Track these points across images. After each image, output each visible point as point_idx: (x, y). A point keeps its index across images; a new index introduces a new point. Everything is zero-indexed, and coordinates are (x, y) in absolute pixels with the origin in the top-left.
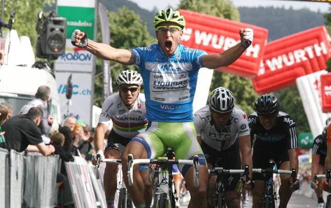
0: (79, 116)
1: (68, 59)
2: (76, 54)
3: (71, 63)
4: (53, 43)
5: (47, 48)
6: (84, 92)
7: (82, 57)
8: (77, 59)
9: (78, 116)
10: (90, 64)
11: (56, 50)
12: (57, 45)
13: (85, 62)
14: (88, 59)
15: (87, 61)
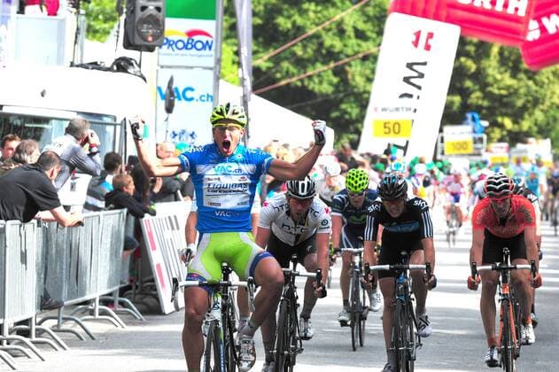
0: (196, 133)
1: (178, 48)
2: (190, 41)
3: (183, 55)
4: (144, 29)
5: (137, 36)
6: (203, 98)
7: (199, 46)
8: (191, 48)
9: (193, 133)
10: (211, 56)
11: (150, 39)
12: (150, 31)
13: (203, 52)
14: (207, 48)
15: (207, 52)
